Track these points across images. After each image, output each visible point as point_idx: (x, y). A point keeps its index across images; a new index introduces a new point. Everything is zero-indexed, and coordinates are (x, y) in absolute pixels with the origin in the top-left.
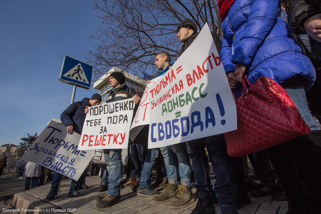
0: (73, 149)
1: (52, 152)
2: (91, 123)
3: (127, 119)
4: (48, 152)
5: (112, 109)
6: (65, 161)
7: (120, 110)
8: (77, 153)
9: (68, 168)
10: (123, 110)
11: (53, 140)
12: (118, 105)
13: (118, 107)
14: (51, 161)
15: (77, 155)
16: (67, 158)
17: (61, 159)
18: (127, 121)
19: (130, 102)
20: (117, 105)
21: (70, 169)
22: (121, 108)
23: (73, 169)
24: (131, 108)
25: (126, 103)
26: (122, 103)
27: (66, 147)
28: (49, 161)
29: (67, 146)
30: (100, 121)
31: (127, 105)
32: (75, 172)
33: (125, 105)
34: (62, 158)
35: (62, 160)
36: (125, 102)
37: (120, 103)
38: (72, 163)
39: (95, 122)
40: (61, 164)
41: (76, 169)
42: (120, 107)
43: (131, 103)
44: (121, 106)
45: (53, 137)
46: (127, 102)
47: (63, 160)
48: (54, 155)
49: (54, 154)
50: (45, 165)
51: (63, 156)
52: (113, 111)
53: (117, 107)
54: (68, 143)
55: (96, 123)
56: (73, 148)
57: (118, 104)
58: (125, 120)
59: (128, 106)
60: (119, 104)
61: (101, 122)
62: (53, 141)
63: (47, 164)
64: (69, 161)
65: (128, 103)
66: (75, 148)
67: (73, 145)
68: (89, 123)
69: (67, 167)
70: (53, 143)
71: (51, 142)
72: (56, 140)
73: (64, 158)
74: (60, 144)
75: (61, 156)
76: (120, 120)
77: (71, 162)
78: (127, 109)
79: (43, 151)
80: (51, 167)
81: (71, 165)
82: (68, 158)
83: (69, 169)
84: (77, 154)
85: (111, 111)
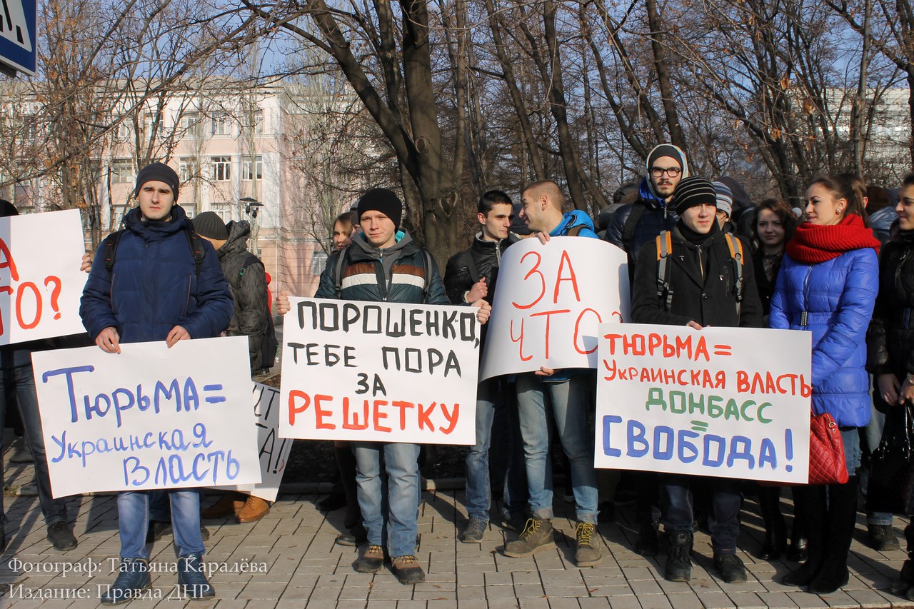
0: (171, 396)
1: (121, 439)
2: (309, 354)
3: (457, 366)
4: (111, 445)
5: (396, 325)
6: (178, 444)
7: (429, 333)
8: (192, 403)
9: (204, 459)
10: (437, 333)
11: (92, 404)
12: (421, 317)
13: (419, 322)
14: (140, 466)
15: (196, 409)
16: (177, 433)
17: (163, 445)
18: (459, 372)
19: (463, 316)
20: (417, 317)
21: (213, 458)
22: (433, 329)
23: (220, 456)
24: (468, 334)
25: (449, 317)
26: (436, 313)
27: (144, 404)
28: (137, 468)
29: (146, 398)
30: (350, 353)
31: (453, 323)
32: (234, 461)
33: (447, 323)
34: (162, 441)
35: (169, 448)
36: (445, 313)
37: (428, 313)
38: (204, 439)
39: (327, 355)
40: (175, 462)
41: (230, 452)
42: (429, 325)
43: (467, 321)
44: (432, 320)
45: (87, 399)
46: (455, 313)
47: (170, 444)
48: (135, 446)
49: (132, 444)
50: (135, 483)
51: (160, 433)
52: (400, 330)
53: (414, 323)
54: (139, 388)
55: (332, 359)
56: (168, 396)
57: (420, 312)
58: (448, 366)
59: (456, 325)
60: (424, 315)
61: (353, 358)
62: (96, 408)
63: (139, 480)
64: (189, 437)
65: (458, 317)
66: (173, 392)
67: (160, 386)
68: (302, 353)
69: (200, 459)
70: (102, 414)
71: (94, 413)
72: (102, 400)
73: (168, 438)
74: (120, 406)
75: (156, 438)
76: (432, 365)
77: (199, 440)
78: (454, 336)
79: (96, 447)
80: (156, 482)
81: (206, 446)
82: (180, 432)
83: (209, 460)
84: (197, 405)
85: (392, 330)
